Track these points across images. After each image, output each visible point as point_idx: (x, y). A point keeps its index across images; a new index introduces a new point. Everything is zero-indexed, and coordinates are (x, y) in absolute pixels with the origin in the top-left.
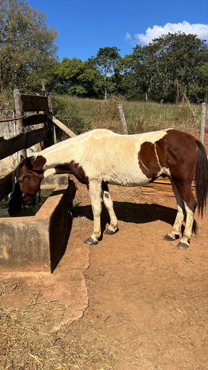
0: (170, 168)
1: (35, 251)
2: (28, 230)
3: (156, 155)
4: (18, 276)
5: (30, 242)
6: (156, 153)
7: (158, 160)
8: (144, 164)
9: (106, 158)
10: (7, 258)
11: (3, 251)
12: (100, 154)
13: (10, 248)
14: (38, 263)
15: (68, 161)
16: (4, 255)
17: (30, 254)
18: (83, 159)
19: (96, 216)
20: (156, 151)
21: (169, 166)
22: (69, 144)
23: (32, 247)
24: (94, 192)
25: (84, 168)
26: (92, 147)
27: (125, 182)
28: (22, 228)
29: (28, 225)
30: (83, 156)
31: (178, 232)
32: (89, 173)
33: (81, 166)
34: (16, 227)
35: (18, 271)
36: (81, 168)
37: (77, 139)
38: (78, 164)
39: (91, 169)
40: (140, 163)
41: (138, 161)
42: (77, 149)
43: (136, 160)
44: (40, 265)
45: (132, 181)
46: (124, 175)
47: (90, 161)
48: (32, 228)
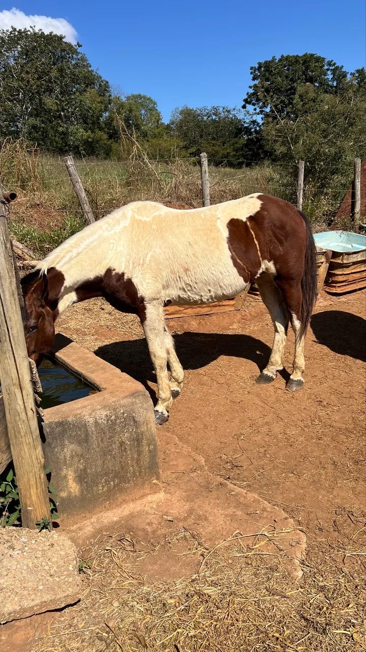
0: (274, 261)
1: (132, 458)
2: (115, 420)
3: (255, 240)
4: (105, 521)
5: (122, 443)
6: (254, 236)
7: (258, 249)
8: (239, 259)
9: (171, 256)
10: (77, 494)
11: (68, 481)
12: (158, 250)
13: (81, 470)
14: (140, 480)
15: (101, 271)
16: (71, 487)
17: (123, 468)
18: (131, 262)
19: (161, 368)
20: (253, 233)
21: (272, 257)
22: (96, 237)
23: (126, 452)
24: (156, 324)
25: (135, 281)
26: (140, 238)
27: (207, 296)
28: (104, 420)
29: (115, 410)
30: (128, 257)
31: (280, 366)
32: (145, 287)
33: (130, 277)
34: (91, 420)
35: (101, 512)
36: (130, 281)
37: (107, 225)
38: (123, 274)
39: (147, 281)
40: (232, 258)
41: (230, 254)
42: (112, 245)
43: (226, 253)
44: (143, 484)
45: (220, 293)
46: (207, 283)
47: (143, 265)
48: (123, 413)
